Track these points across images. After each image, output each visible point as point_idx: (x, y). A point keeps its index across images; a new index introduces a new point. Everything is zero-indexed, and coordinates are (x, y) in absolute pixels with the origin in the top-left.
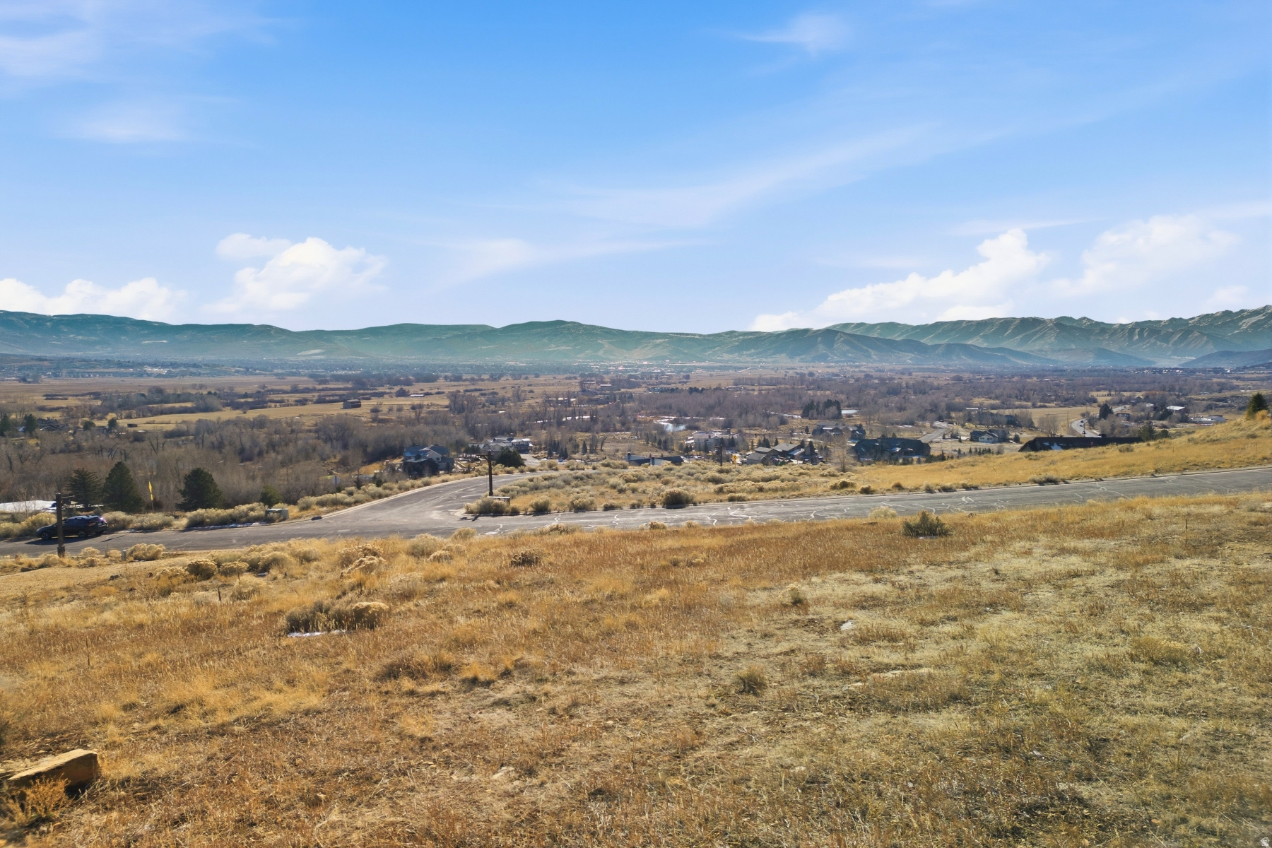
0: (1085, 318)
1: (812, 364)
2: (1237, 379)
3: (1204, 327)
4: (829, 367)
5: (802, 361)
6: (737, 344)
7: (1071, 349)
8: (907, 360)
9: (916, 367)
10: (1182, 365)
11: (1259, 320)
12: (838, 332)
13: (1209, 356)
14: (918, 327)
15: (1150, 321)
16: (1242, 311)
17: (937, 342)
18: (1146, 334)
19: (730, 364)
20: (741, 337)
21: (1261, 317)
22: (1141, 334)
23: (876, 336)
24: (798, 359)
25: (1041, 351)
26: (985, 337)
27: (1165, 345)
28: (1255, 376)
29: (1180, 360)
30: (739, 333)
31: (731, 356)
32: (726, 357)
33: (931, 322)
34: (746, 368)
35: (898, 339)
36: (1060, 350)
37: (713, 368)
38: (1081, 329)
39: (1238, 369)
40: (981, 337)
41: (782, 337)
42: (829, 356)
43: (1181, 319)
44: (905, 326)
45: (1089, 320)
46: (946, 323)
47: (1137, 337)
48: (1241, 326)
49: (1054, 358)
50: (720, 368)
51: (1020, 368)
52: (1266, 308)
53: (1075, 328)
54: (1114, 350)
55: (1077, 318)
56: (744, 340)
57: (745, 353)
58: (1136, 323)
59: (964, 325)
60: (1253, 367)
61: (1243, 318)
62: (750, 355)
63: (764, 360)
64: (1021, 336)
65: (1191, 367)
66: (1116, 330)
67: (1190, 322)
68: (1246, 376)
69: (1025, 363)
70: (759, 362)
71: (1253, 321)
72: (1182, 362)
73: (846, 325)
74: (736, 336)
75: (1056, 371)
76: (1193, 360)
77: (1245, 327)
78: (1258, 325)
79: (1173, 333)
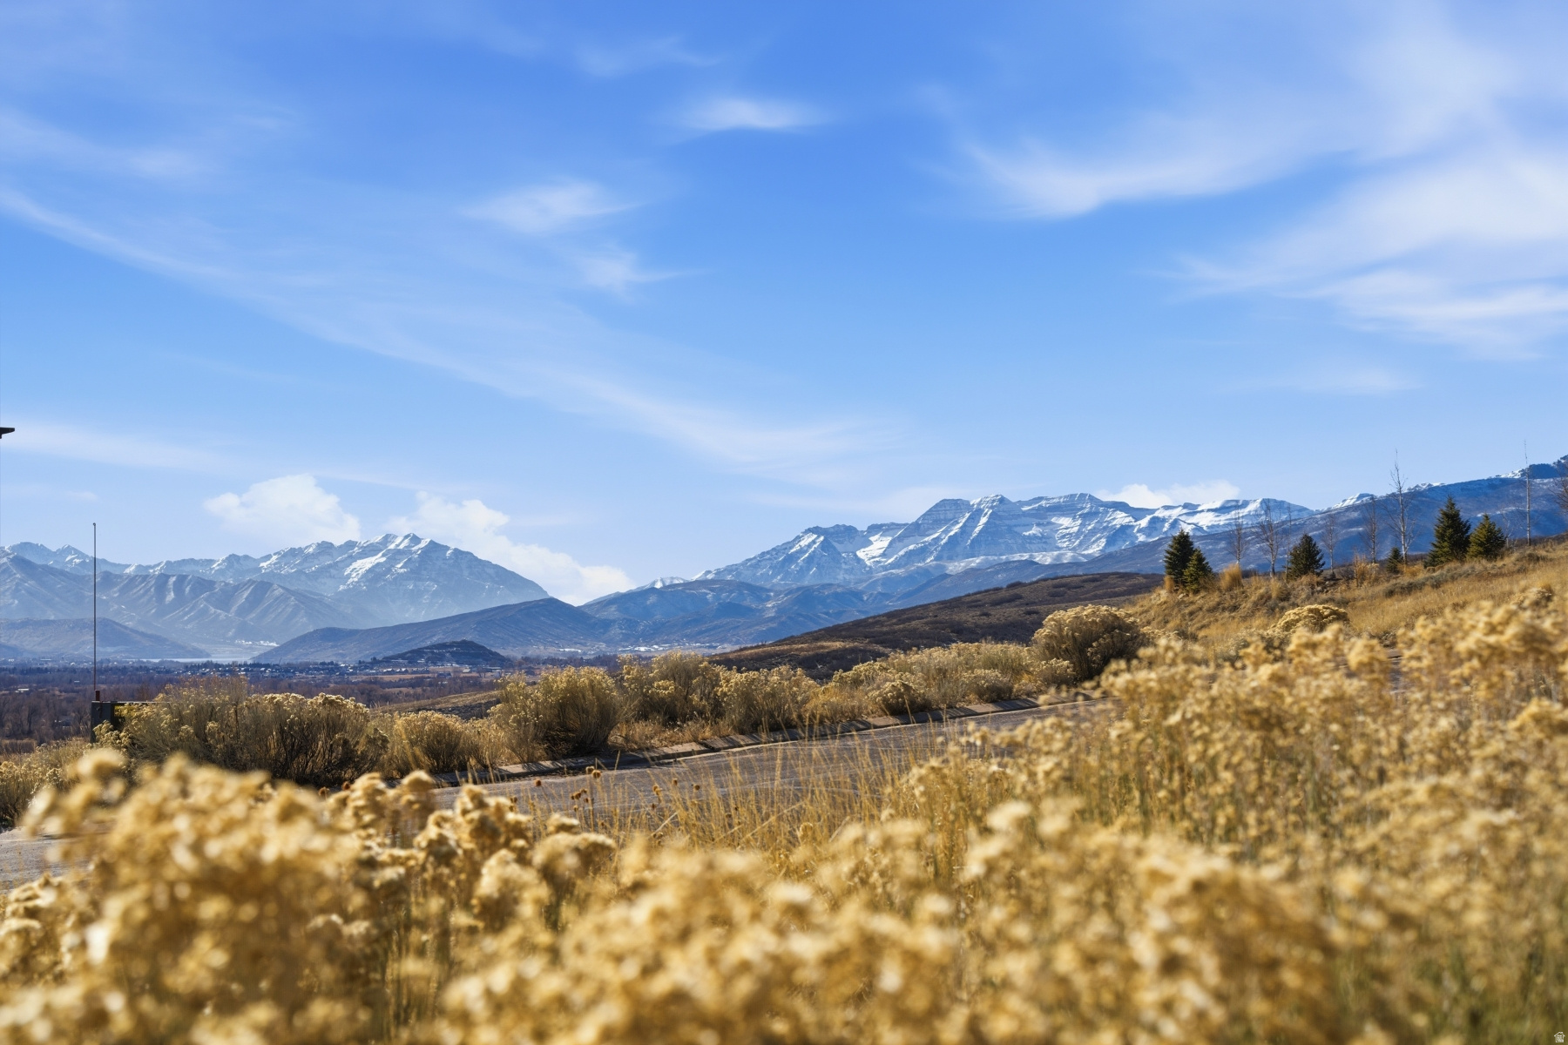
3: (289, 575)
7: (48, 622)
10: (260, 656)
11: (378, 564)
13: (304, 640)
18: (188, 589)
21: (378, 559)
22: (179, 587)
27: (223, 615)
29: (250, 648)
38: (62, 573)
43: (246, 557)
47: (172, 594)
48: (349, 576)
49: (13, 642)
52: (388, 538)
54: (130, 624)
58: (168, 563)
61: (353, 559)
66: (132, 581)
67: (264, 564)
71: (368, 566)
72: (256, 654)
76: (276, 649)
77: (354, 578)
78: (374, 575)
79: (237, 588)
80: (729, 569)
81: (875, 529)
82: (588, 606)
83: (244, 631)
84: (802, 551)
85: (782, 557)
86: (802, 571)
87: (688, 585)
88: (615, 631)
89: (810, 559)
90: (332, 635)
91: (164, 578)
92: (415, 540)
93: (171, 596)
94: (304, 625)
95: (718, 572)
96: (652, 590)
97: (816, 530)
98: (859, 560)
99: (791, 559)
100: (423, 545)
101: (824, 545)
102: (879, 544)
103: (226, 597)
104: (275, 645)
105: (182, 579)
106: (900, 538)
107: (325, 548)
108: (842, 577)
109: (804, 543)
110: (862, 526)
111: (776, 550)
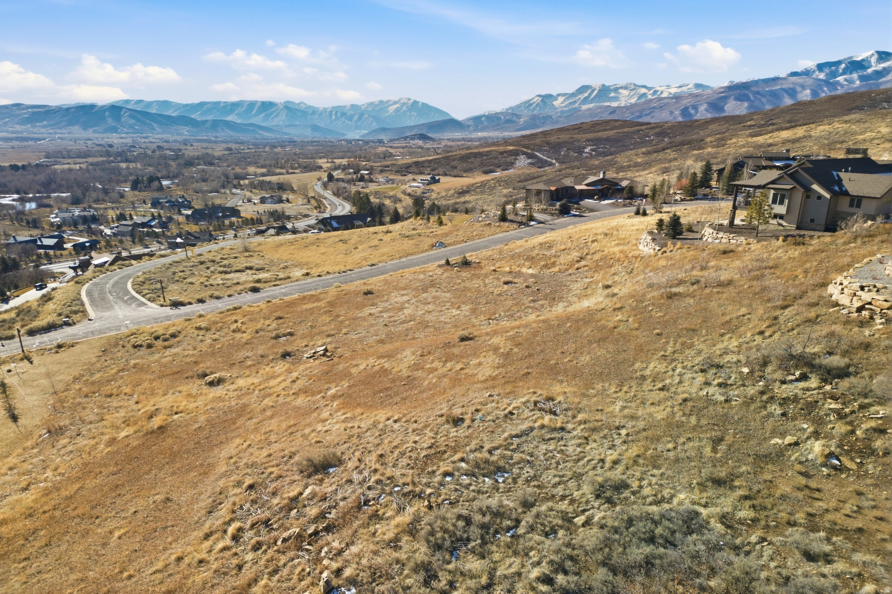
0: (302, 102)
1: (105, 135)
2: (391, 147)
3: (370, 111)
4: (121, 138)
5: (95, 132)
6: (27, 116)
7: (297, 125)
8: (185, 132)
9: (193, 138)
10: (361, 136)
12: (122, 108)
13: (376, 130)
14: (187, 105)
15: (340, 106)
16: (389, 101)
17: (204, 118)
18: (339, 115)
19: (25, 135)
20: (30, 110)
21: (398, 105)
22: (336, 114)
23: (154, 111)
24: (90, 130)
25: (278, 126)
26: (238, 114)
27: (350, 123)
28: (400, 145)
30: (26, 105)
31: (24, 127)
32: (18, 128)
33: (197, 101)
34: (44, 139)
35: (173, 115)
36: (290, 126)
37: (11, 139)
38: (300, 110)
39: (391, 141)
40: (236, 114)
41: (71, 111)
42: (119, 129)
43: (357, 105)
44: (177, 104)
45: (305, 104)
46: (209, 103)
49: (287, 132)
50: (17, 139)
51: (267, 139)
52: (400, 100)
53: (295, 109)
54: (322, 126)
55: (297, 102)
56: (34, 113)
57: (38, 124)
58: (332, 107)
59: (222, 105)
60: (398, 139)
61: (390, 105)
62: (44, 127)
63: (59, 131)
64: (263, 115)
65: (366, 139)
66: (322, 112)
67: (362, 107)
68: (395, 145)
69: (269, 135)
70: (56, 133)
71: (395, 108)
73: (127, 101)
74: (24, 109)
75: (291, 142)
76: (367, 134)
77: (391, 111)
78: (397, 110)
79: (354, 115)
80: (510, 108)
81: (559, 95)
82: (464, 120)
83: (357, 128)
84: (534, 103)
85: (528, 104)
86: (534, 109)
87: (497, 113)
88: (471, 128)
89: (537, 105)
90: (384, 130)
91: (331, 112)
92: (409, 99)
93: (334, 117)
94: (375, 126)
95: (507, 109)
96: (484, 116)
97: (539, 96)
98: (553, 105)
99: (531, 105)
100: (412, 101)
101: (542, 101)
102: (561, 99)
103: (350, 118)
104: (366, 132)
105: (337, 112)
106: (567, 98)
107: (381, 102)
108: (547, 111)
109: (535, 100)
110: (555, 94)
111: (526, 102)
